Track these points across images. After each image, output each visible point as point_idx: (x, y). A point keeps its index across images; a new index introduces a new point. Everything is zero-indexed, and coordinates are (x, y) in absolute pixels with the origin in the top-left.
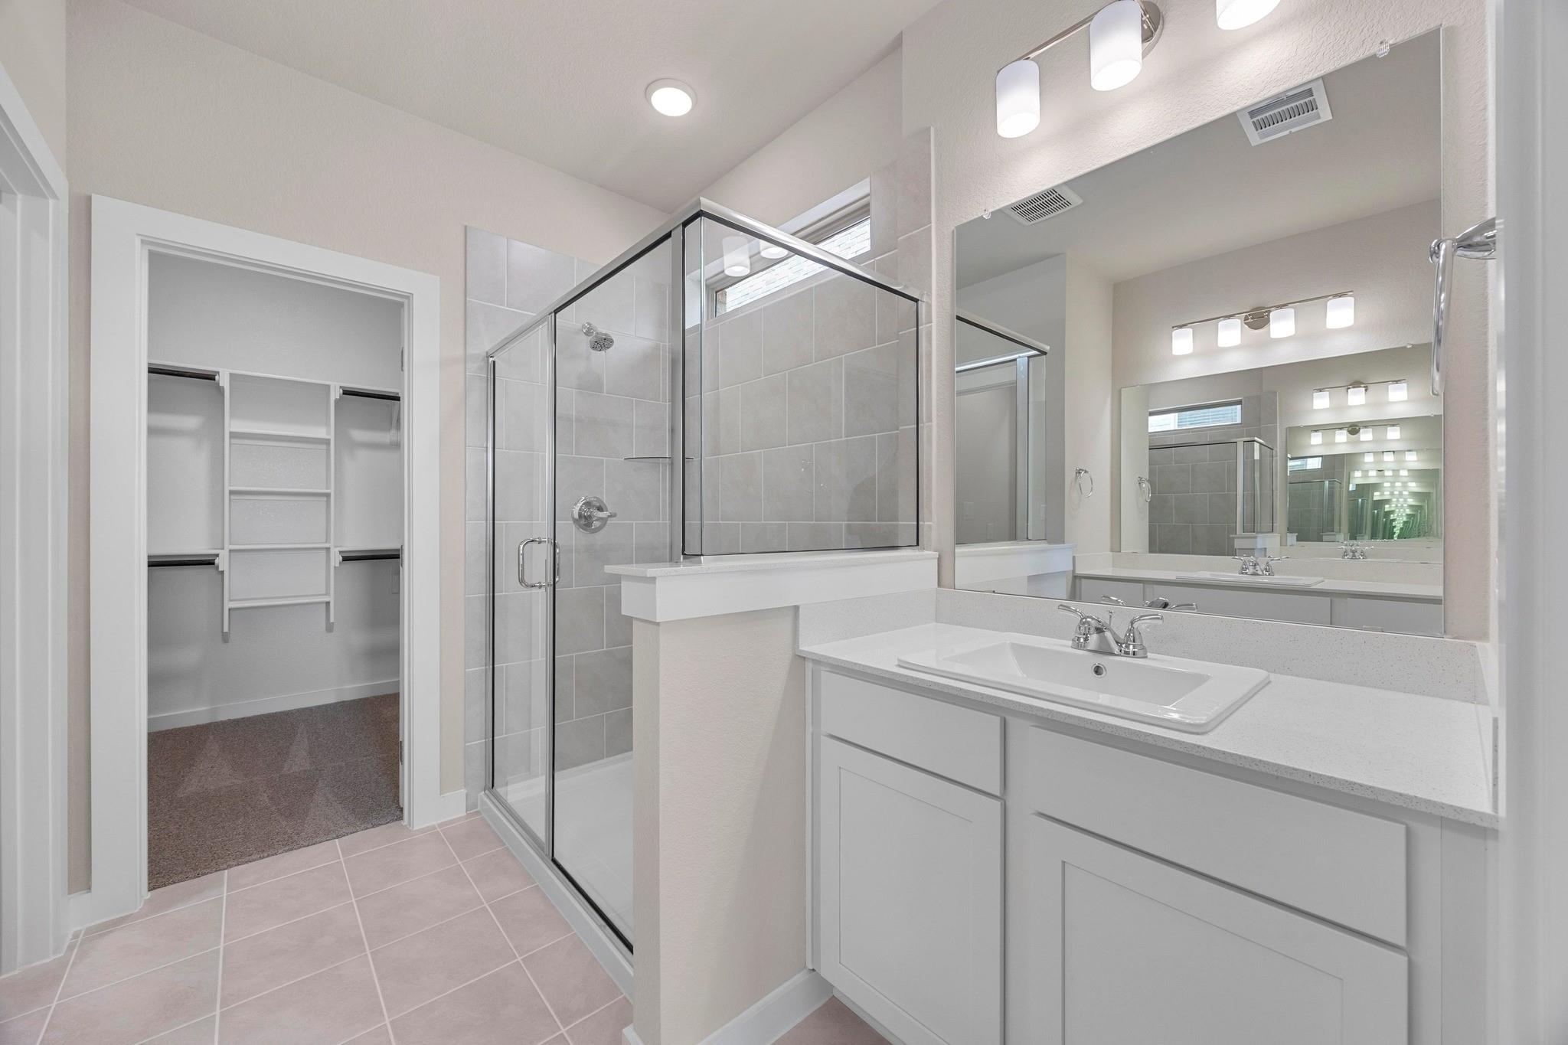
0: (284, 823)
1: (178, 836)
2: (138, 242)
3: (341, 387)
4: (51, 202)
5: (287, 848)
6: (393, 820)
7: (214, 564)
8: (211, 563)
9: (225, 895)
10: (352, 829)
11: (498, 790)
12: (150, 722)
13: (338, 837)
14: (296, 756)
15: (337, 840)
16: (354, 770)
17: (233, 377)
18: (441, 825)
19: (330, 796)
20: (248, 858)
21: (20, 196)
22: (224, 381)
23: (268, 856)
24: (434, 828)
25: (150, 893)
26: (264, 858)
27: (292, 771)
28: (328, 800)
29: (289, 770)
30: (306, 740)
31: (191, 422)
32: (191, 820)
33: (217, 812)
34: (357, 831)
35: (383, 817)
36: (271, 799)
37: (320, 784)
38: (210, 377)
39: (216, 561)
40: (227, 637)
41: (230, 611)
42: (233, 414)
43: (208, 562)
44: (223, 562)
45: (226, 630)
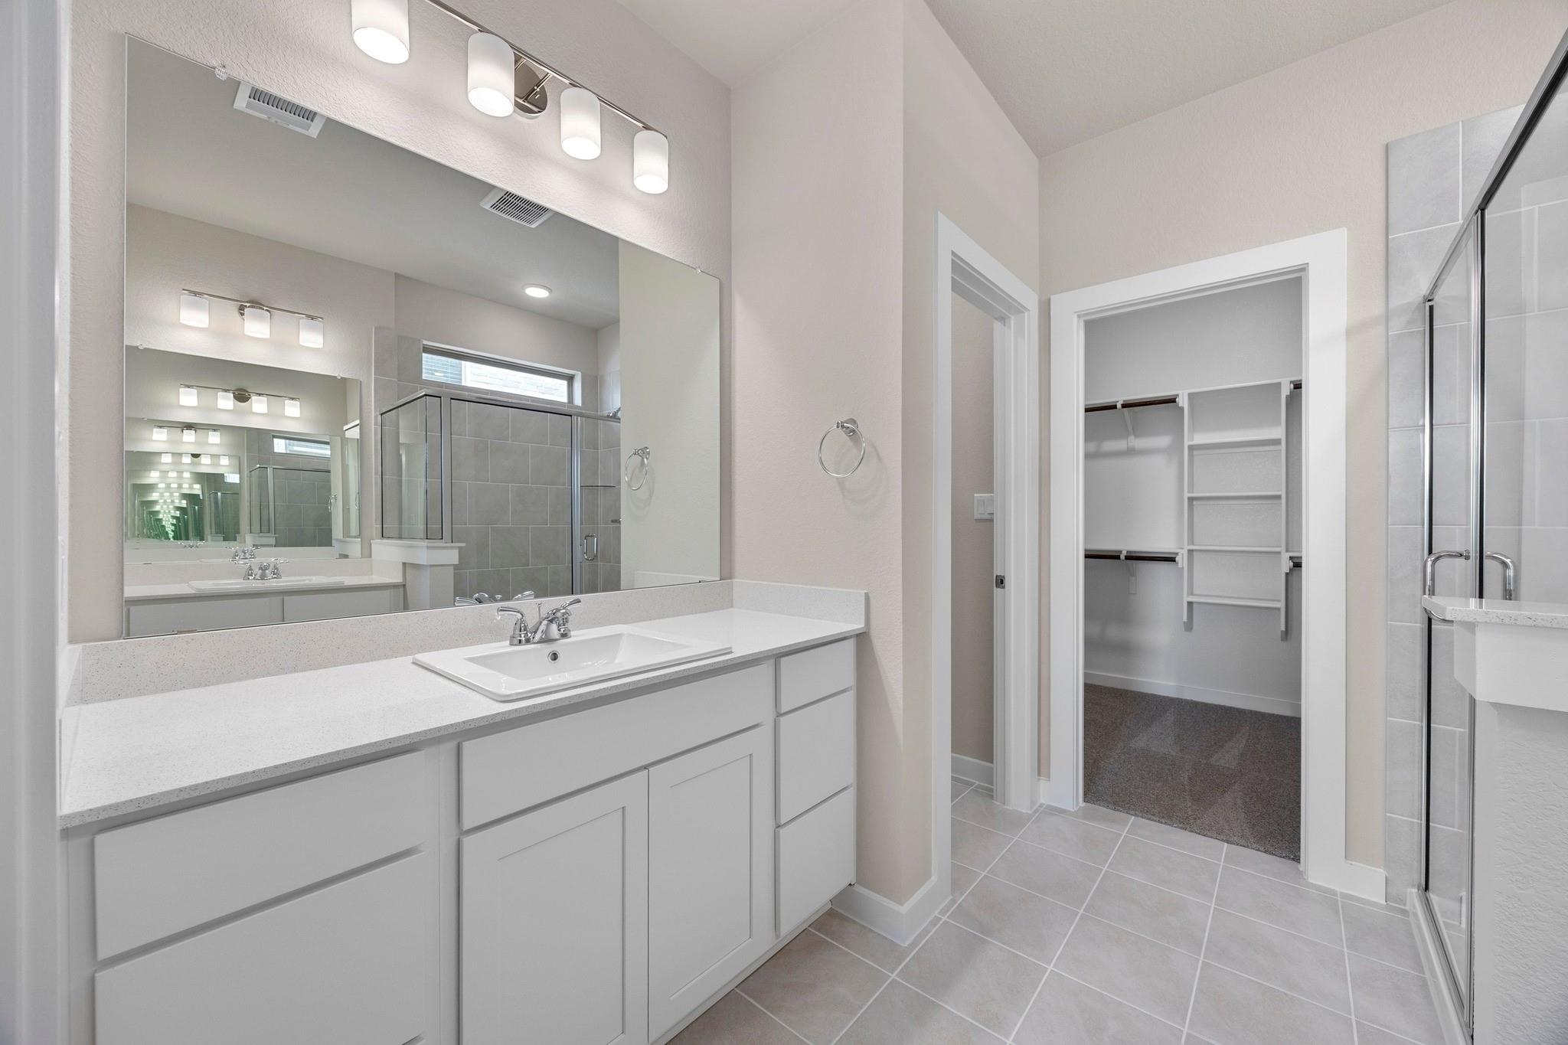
0: (1190, 804)
1: (1116, 774)
2: (1075, 318)
3: (1291, 382)
4: (1026, 314)
5: (1181, 825)
6: (1289, 858)
7: (1175, 561)
8: (1172, 560)
9: (1124, 834)
10: (1243, 842)
11: (1431, 894)
12: (1086, 675)
13: (1228, 842)
14: (1227, 752)
15: (1226, 844)
16: (1274, 789)
17: (1192, 397)
18: (1344, 896)
19: (1239, 801)
20: (1150, 816)
21: (1013, 318)
22: (1183, 401)
23: (1165, 823)
24: (1334, 893)
25: (1085, 804)
26: (1161, 823)
27: (1218, 764)
28: (1235, 804)
29: (1216, 762)
30: (1244, 742)
31: (1164, 441)
32: (1130, 766)
33: (1148, 769)
34: (1248, 847)
35: (1280, 848)
36: (1190, 779)
37: (1236, 787)
38: (1172, 400)
39: (1177, 559)
40: (1189, 626)
41: (1190, 604)
42: (1193, 429)
43: (1170, 559)
44: (1182, 560)
45: (1185, 619)
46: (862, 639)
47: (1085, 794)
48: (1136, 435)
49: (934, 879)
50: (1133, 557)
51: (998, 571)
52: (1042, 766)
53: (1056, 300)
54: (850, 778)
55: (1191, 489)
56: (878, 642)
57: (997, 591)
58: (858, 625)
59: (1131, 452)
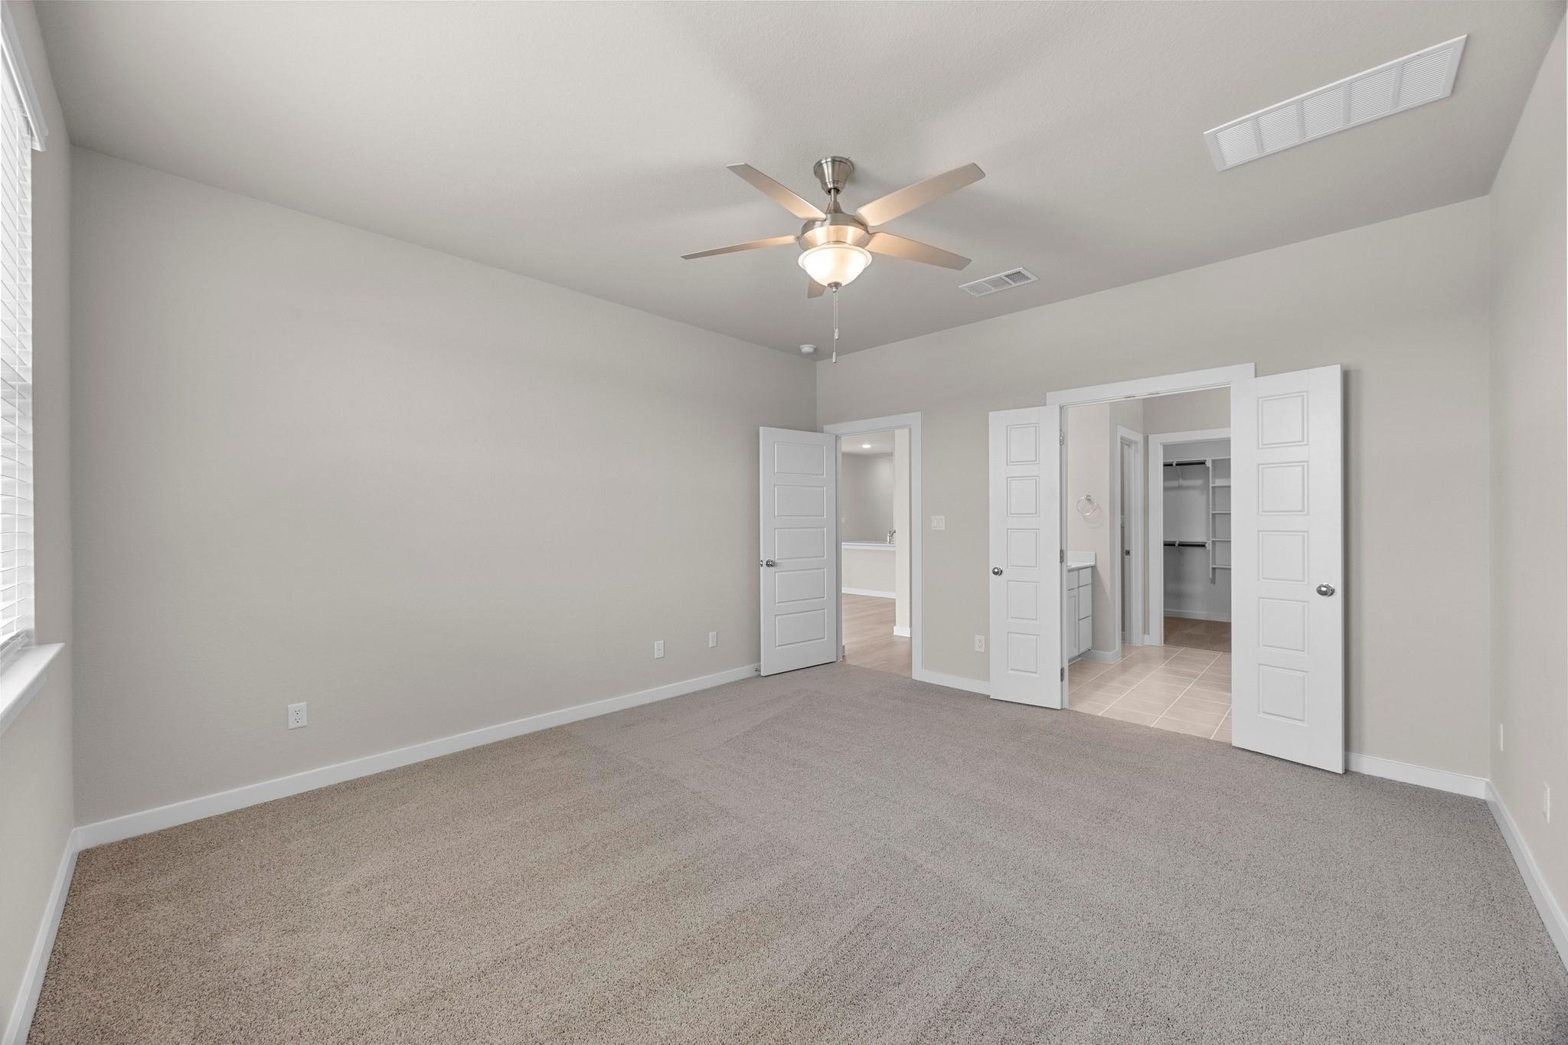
4: (1139, 444)
8: (1204, 546)
15: (1222, 652)
17: (1212, 461)
22: (1209, 464)
23: (1198, 648)
25: (1164, 644)
31: (1199, 482)
38: (1203, 463)
39: (1206, 545)
40: (1213, 581)
41: (1214, 569)
42: (1215, 476)
43: (1203, 546)
44: (1209, 546)
45: (1211, 576)
46: (1093, 568)
47: (1165, 641)
48: (1184, 479)
49: (1117, 650)
50: (1182, 545)
51: (1126, 548)
52: (1146, 630)
53: (1151, 438)
54: (1090, 614)
55: (1214, 508)
56: (1100, 569)
57: (1126, 557)
58: (1093, 563)
59: (1180, 488)
